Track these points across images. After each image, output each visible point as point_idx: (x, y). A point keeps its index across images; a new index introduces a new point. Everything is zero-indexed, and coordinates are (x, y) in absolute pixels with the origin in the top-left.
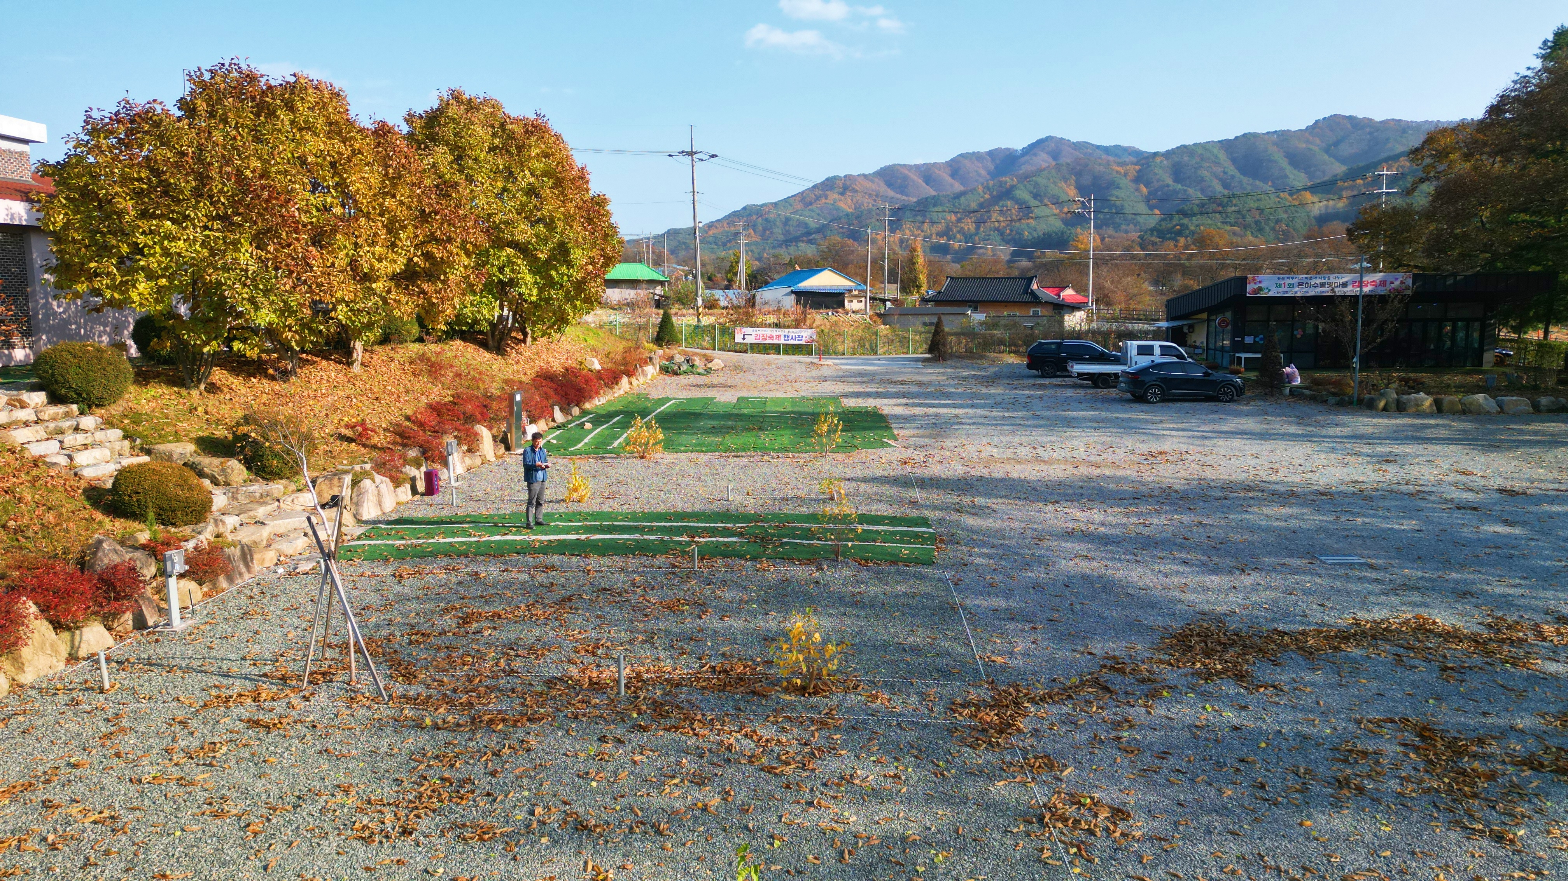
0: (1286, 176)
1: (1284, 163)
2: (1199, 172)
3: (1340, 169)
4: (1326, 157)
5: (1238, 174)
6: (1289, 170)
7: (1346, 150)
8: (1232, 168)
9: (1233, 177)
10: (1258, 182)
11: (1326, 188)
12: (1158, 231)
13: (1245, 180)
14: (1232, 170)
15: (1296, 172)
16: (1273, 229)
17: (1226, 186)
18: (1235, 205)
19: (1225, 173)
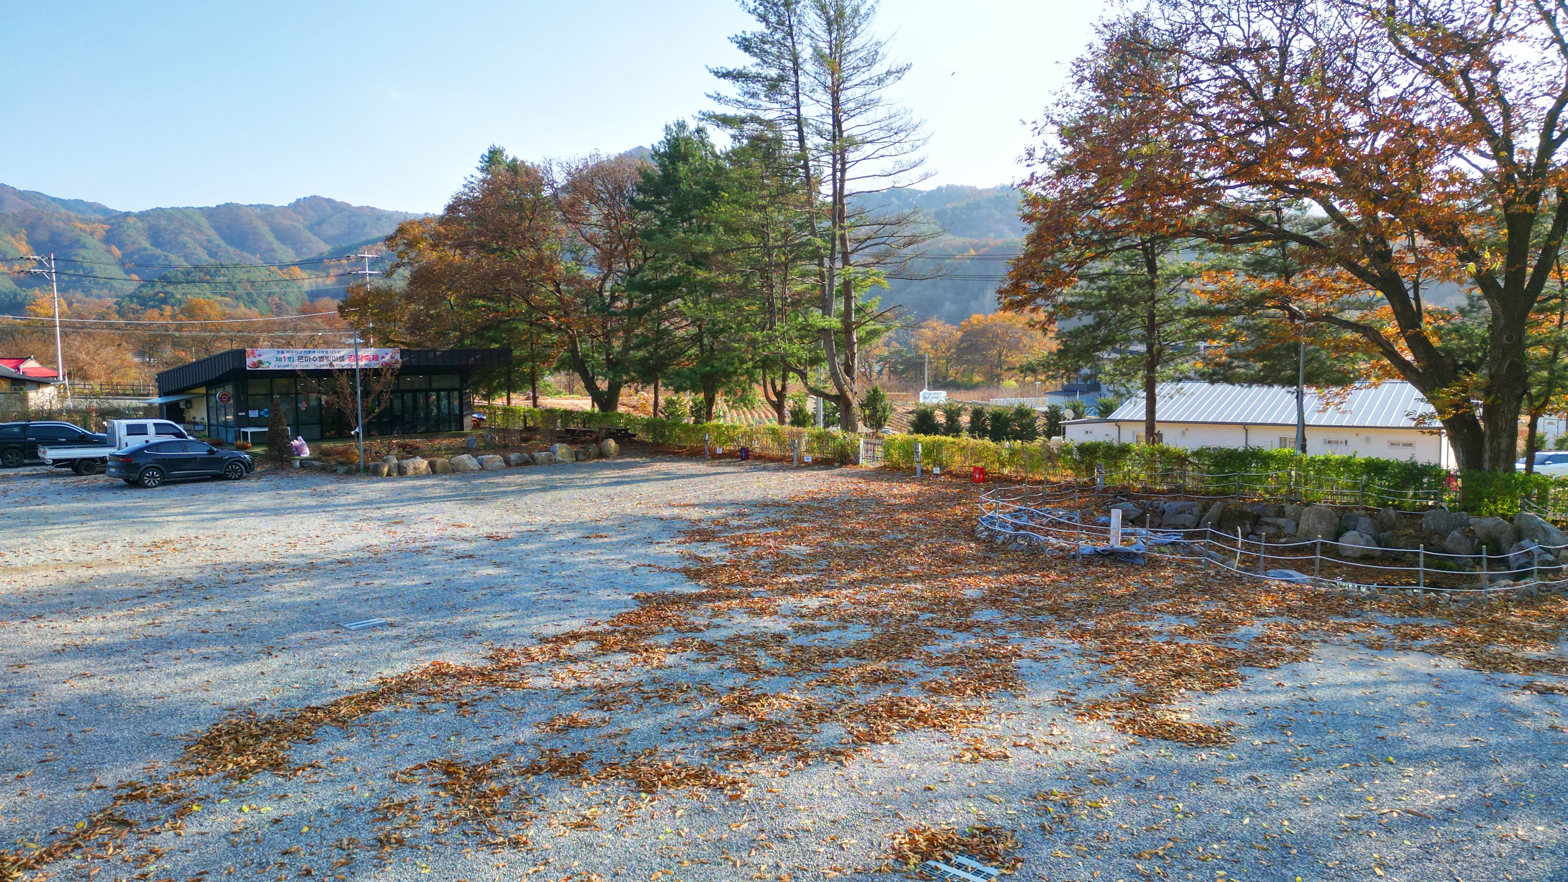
0: (274, 250)
1: (269, 236)
2: (180, 238)
3: (325, 248)
4: (311, 235)
5: (224, 244)
6: (276, 244)
7: (329, 230)
8: (217, 237)
9: (218, 246)
10: (245, 254)
11: (314, 264)
12: (138, 297)
13: (231, 250)
14: (217, 240)
15: (283, 247)
16: (266, 301)
17: (212, 255)
18: (224, 275)
19: (209, 241)
